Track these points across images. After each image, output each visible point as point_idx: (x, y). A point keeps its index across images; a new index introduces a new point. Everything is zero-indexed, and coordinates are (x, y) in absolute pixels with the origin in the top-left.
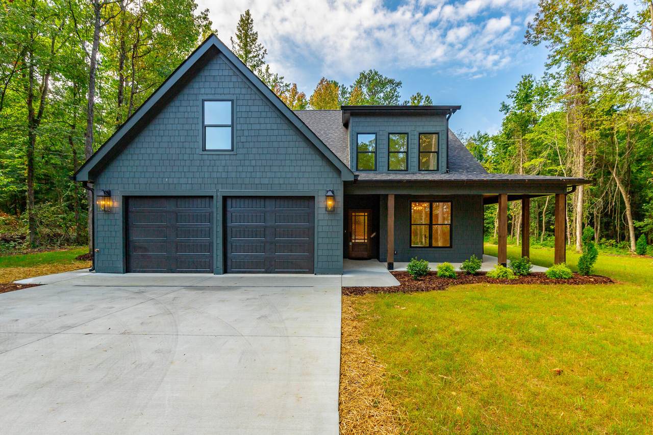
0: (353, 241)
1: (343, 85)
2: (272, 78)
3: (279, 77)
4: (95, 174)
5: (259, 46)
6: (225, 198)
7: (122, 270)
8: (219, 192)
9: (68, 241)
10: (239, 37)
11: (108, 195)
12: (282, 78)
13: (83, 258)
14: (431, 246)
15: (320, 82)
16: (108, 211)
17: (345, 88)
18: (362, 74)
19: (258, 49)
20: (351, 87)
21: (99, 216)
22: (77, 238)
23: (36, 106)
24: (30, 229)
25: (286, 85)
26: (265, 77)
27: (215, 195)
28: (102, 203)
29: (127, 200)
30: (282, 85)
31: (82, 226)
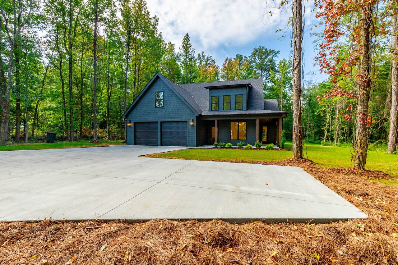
0: (212, 138)
1: (245, 56)
2: (206, 57)
3: (209, 56)
4: (127, 116)
5: (192, 49)
6: (161, 122)
7: (133, 144)
8: (159, 120)
9: (118, 138)
10: (183, 46)
11: (130, 122)
12: (211, 57)
13: (123, 143)
14: (238, 139)
15: (225, 60)
16: (130, 127)
17: (247, 57)
18: (255, 49)
19: (192, 51)
20: (249, 57)
21: (128, 128)
22: (121, 138)
23: (110, 91)
24: (108, 133)
25: (213, 60)
26: (202, 57)
27: (158, 121)
28: (129, 124)
29: (135, 123)
30: (211, 60)
31: (122, 133)
